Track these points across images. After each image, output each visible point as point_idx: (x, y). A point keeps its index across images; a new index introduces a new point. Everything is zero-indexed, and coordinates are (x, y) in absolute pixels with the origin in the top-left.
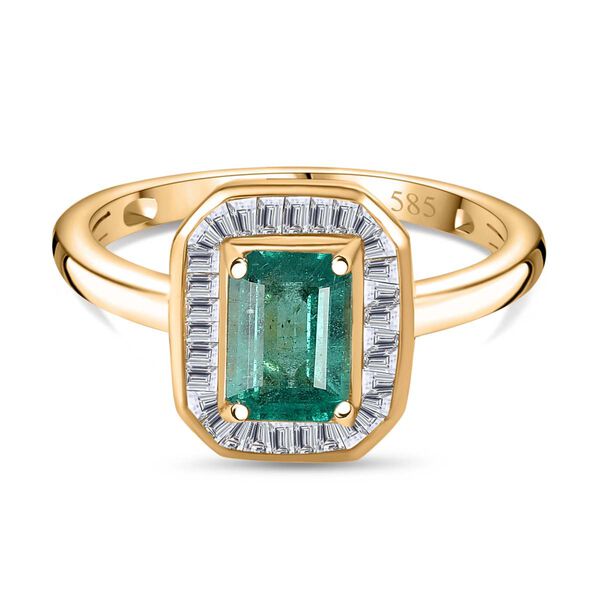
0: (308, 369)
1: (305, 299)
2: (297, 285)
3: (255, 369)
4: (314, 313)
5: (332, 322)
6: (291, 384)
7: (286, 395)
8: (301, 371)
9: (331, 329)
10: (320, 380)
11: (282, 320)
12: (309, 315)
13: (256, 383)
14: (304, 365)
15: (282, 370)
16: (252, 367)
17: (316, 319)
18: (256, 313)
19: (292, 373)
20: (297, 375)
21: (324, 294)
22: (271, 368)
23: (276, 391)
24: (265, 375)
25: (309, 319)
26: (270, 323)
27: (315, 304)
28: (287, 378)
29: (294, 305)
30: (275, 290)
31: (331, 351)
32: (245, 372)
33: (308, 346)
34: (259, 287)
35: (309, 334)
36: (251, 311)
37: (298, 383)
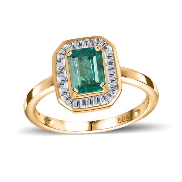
0: (93, 78)
1: (89, 60)
2: (87, 57)
3: (79, 80)
4: (93, 63)
5: (98, 65)
6: (89, 83)
7: (88, 86)
8: (91, 79)
9: (98, 67)
10: (97, 80)
11: (84, 66)
12: (91, 64)
13: (80, 84)
14: (92, 77)
15: (86, 79)
16: (78, 80)
17: (93, 65)
18: (77, 66)
19: (89, 80)
20: (91, 80)
21: (95, 58)
22: (83, 79)
23: (85, 85)
24: (82, 81)
25: (91, 65)
26: (81, 68)
27: (92, 61)
28: (88, 81)
29: (86, 62)
30: (81, 59)
31: (99, 72)
32: (76, 81)
33: (92, 72)
34: (76, 59)
35: (92, 69)
36: (75, 65)
37: (91, 82)
